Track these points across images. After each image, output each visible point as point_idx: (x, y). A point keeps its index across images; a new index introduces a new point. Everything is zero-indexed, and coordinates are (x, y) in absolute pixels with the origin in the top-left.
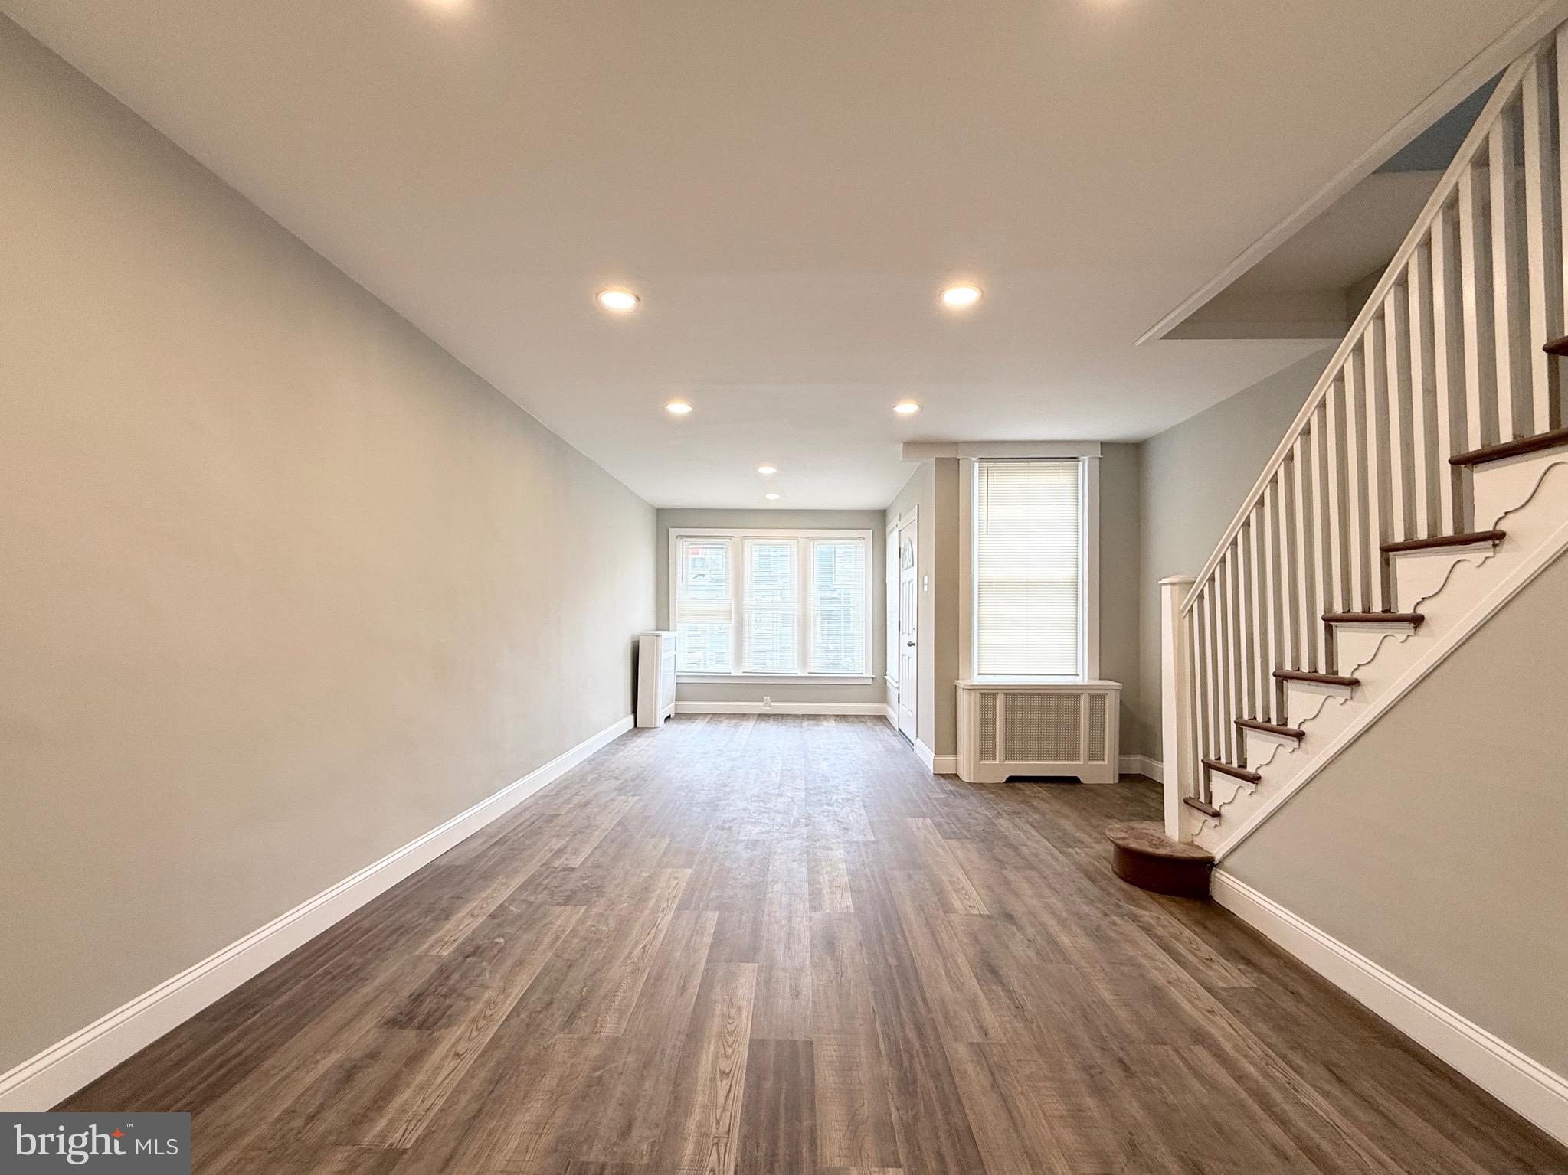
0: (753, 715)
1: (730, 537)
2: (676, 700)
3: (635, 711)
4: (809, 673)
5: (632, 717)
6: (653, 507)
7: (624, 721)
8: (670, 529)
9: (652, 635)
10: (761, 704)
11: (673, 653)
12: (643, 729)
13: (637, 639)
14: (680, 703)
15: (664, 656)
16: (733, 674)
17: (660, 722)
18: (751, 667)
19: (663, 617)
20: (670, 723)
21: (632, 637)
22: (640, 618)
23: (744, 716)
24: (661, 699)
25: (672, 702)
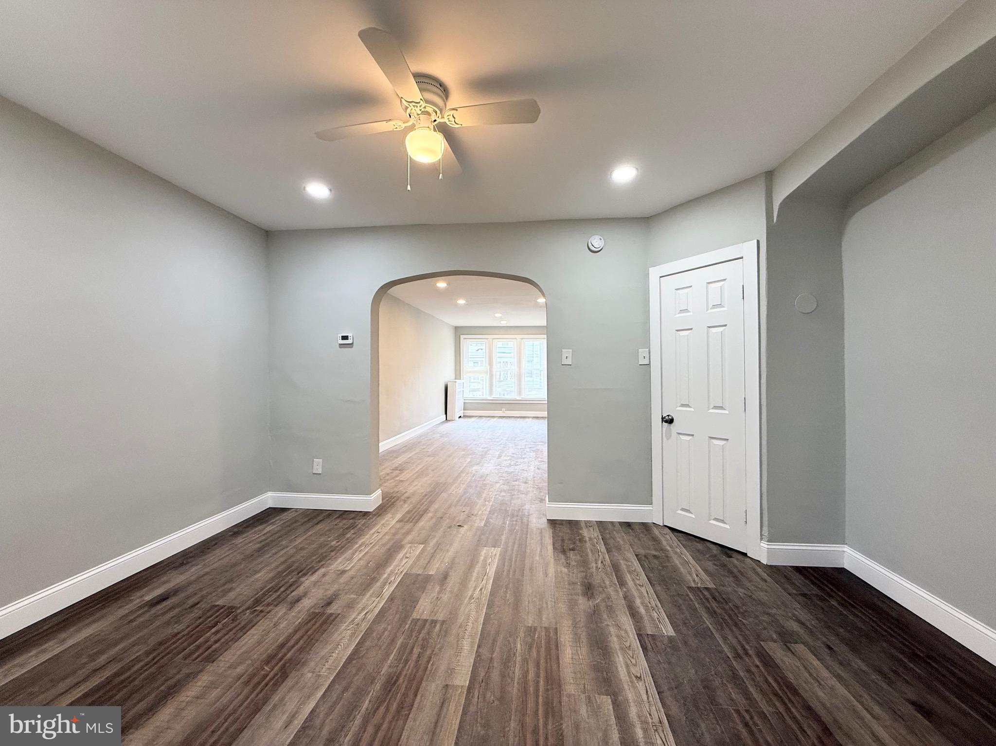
0: (497, 417)
1: (487, 339)
3: (446, 413)
5: (445, 416)
6: (453, 326)
7: (442, 416)
8: (461, 336)
9: (453, 381)
11: (462, 389)
12: (449, 420)
15: (458, 390)
17: (457, 418)
18: (496, 395)
19: (458, 374)
20: (460, 419)
21: (445, 382)
22: (448, 375)
23: (493, 417)
24: (457, 408)
25: (461, 410)
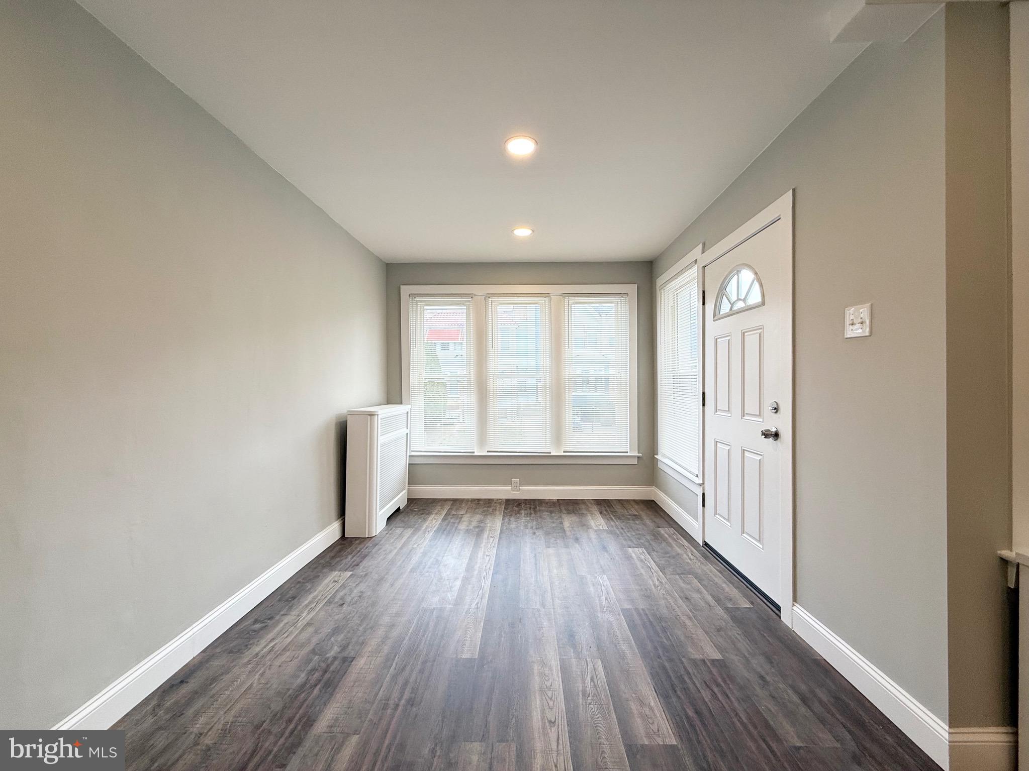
2: (408, 484)
4: (564, 452)
10: (509, 487)
13: (344, 420)
14: (413, 487)
16: (476, 454)
